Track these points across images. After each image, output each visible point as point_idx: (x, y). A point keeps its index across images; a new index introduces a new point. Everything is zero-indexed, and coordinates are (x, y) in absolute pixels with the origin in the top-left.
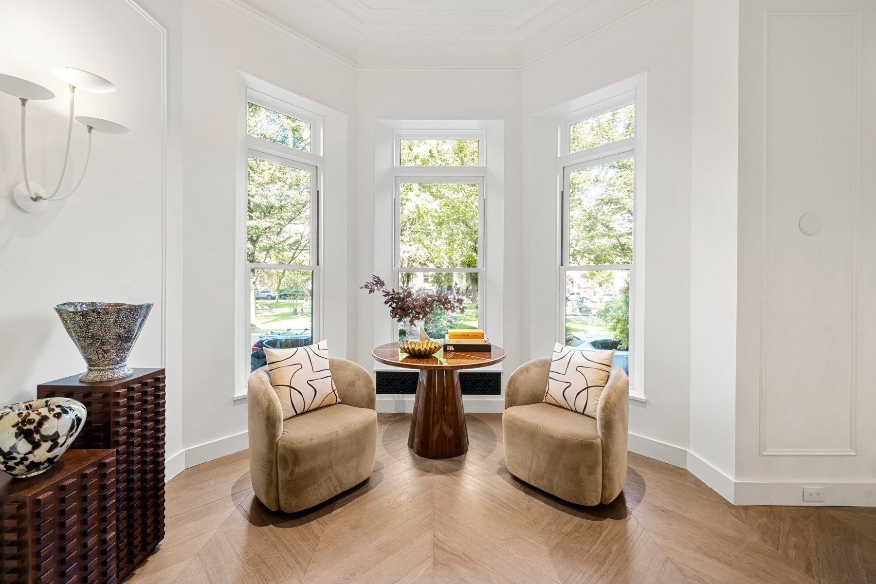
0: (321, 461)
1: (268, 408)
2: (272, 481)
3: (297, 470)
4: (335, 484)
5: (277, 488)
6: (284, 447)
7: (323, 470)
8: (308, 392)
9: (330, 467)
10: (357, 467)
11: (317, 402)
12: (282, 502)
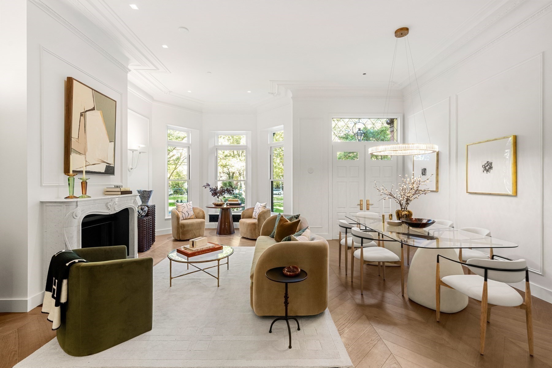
0: (190, 228)
1: (177, 215)
2: (178, 232)
3: (184, 229)
4: (193, 235)
5: (179, 234)
6: (181, 224)
7: (190, 230)
8: (187, 214)
9: (192, 230)
10: (199, 232)
11: (189, 217)
12: (181, 237)
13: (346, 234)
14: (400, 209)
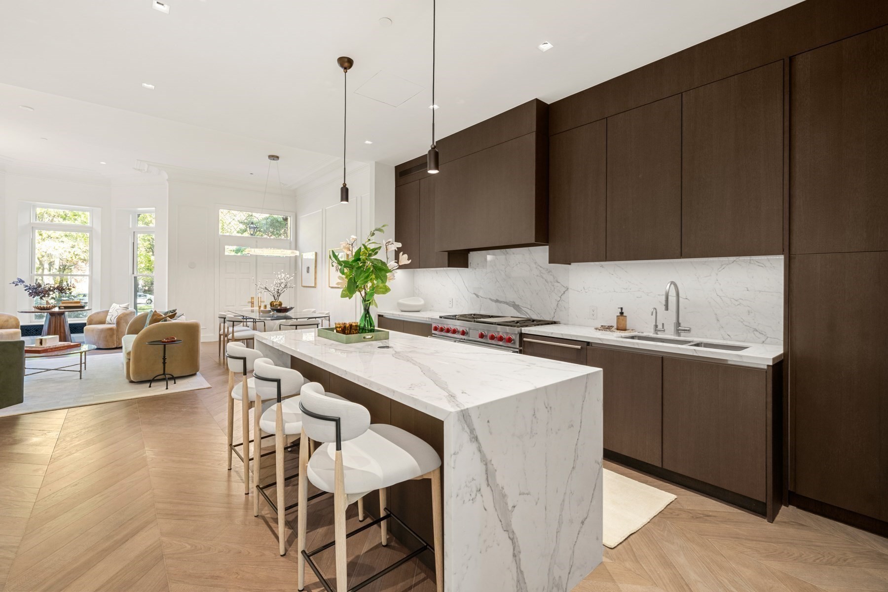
13: (233, 327)
14: (273, 300)
